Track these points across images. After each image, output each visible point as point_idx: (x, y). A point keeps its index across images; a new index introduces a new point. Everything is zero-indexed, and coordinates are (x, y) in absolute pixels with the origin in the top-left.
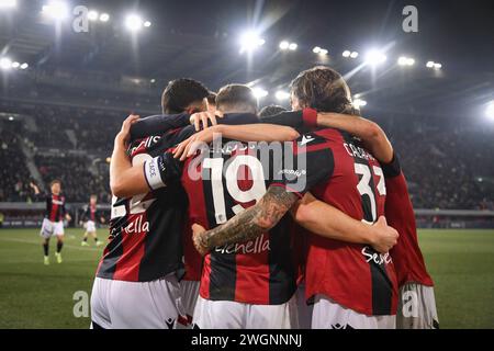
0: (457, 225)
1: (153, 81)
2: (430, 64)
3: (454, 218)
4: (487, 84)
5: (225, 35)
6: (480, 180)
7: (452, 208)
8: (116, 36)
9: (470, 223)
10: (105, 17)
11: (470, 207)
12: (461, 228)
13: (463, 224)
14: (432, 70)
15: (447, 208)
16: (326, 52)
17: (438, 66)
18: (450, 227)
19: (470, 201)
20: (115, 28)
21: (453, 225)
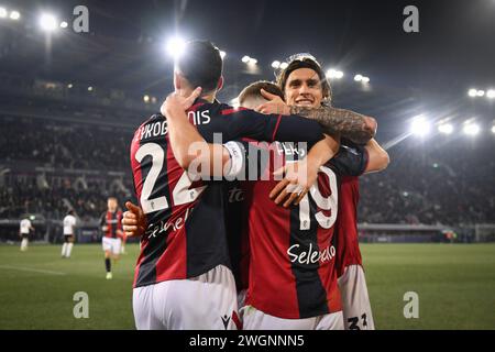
0: (384, 239)
1: (70, 86)
2: (358, 78)
3: (380, 232)
4: (411, 99)
5: (150, 39)
6: (406, 194)
7: (379, 223)
8: (29, 36)
9: (396, 237)
10: (15, 15)
11: (396, 221)
12: (386, 242)
13: (390, 238)
14: (359, 84)
15: (374, 222)
16: (255, 61)
17: (365, 80)
18: (377, 242)
19: (395, 216)
20: (28, 27)
21: (380, 239)
